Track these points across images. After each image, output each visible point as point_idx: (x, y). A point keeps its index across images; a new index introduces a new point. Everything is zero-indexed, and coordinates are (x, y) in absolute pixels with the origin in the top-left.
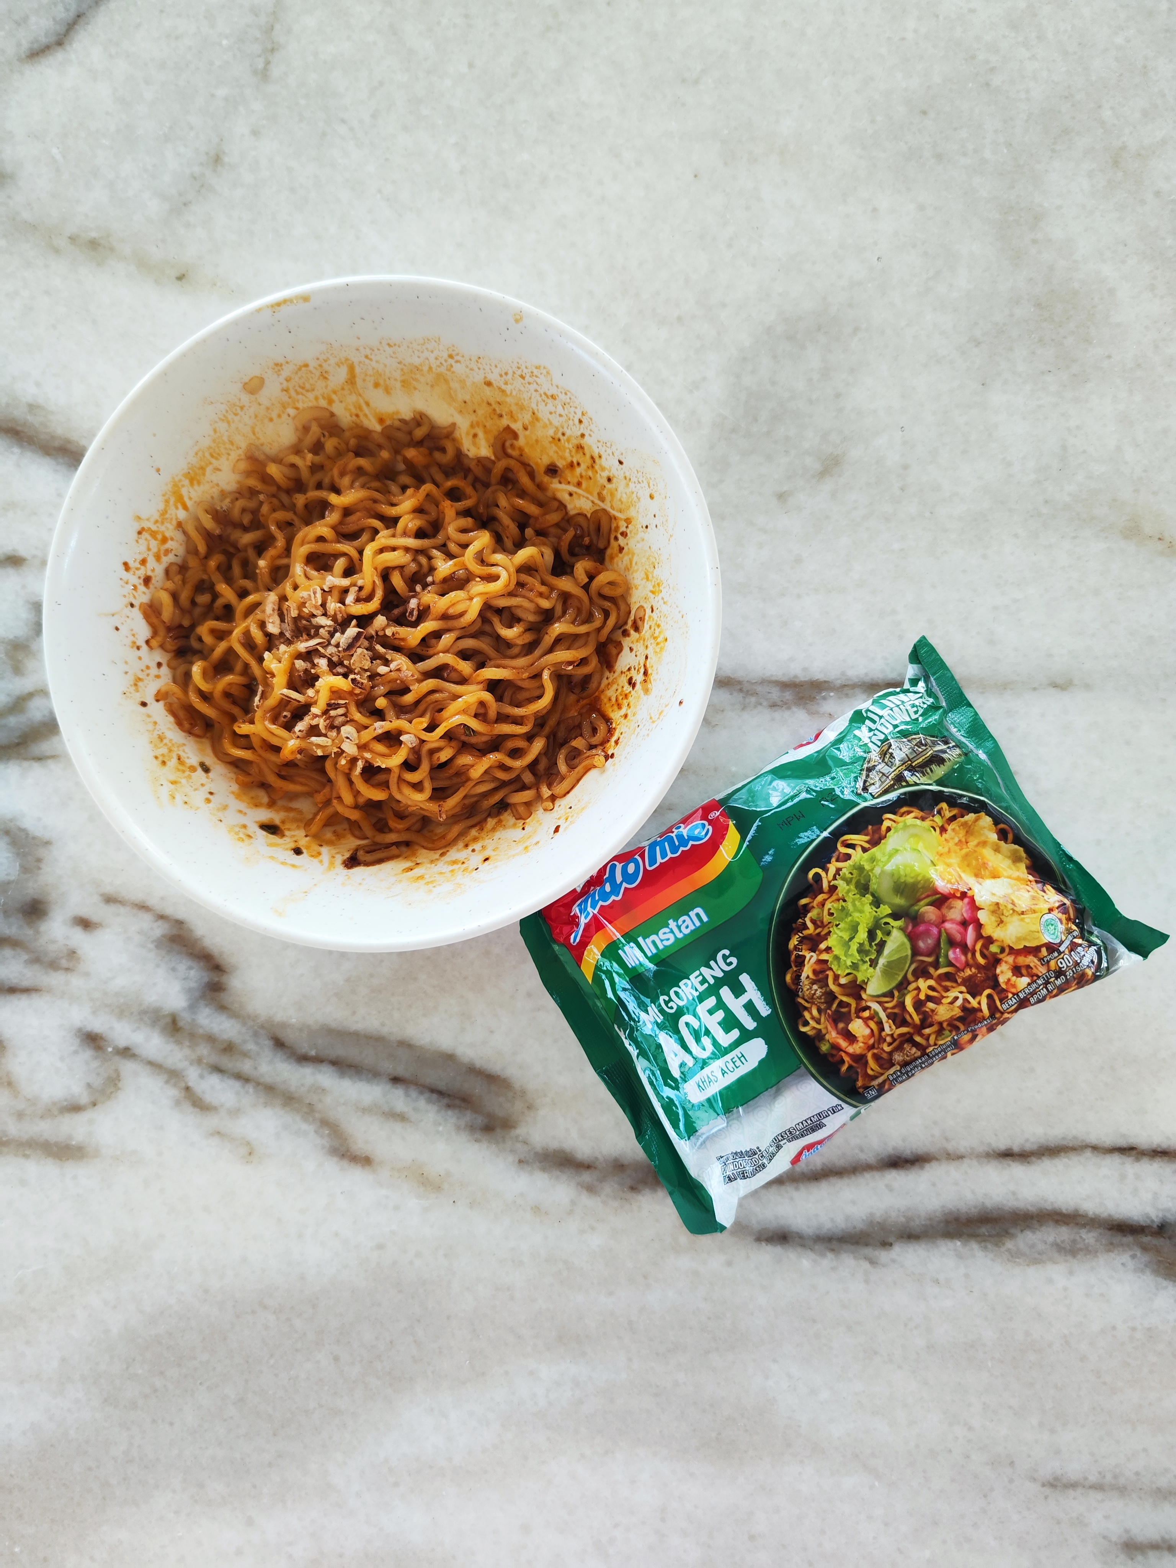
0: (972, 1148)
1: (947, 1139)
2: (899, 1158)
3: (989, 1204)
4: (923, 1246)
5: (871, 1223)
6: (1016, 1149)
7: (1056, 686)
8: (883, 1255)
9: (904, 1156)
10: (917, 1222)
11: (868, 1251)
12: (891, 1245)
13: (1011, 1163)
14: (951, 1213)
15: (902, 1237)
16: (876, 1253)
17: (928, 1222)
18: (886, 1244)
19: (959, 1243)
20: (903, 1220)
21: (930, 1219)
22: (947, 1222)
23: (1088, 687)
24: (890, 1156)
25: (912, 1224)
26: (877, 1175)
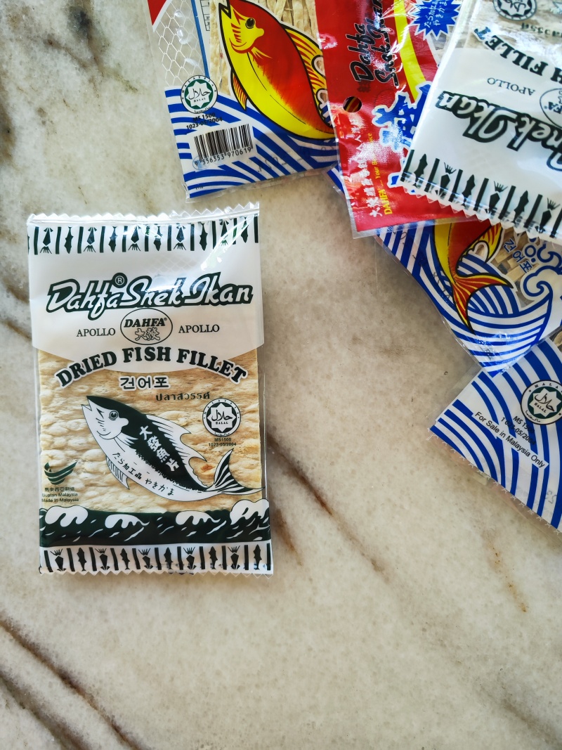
0: (104, 710)
1: (98, 693)
2: (69, 678)
3: (85, 738)
4: (37, 724)
5: (26, 690)
6: (123, 731)
7: (374, 562)
8: (16, 708)
9: (72, 679)
10: (46, 712)
11: (12, 700)
12: (24, 708)
13: (114, 734)
14: (65, 724)
15: (32, 711)
16: (14, 704)
17: (50, 717)
18: (22, 705)
19: (53, 740)
20: (41, 703)
21: (53, 717)
22: (59, 726)
23: (387, 580)
24: (66, 672)
25: (42, 710)
26: (51, 673)
